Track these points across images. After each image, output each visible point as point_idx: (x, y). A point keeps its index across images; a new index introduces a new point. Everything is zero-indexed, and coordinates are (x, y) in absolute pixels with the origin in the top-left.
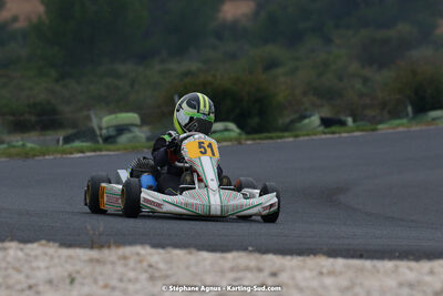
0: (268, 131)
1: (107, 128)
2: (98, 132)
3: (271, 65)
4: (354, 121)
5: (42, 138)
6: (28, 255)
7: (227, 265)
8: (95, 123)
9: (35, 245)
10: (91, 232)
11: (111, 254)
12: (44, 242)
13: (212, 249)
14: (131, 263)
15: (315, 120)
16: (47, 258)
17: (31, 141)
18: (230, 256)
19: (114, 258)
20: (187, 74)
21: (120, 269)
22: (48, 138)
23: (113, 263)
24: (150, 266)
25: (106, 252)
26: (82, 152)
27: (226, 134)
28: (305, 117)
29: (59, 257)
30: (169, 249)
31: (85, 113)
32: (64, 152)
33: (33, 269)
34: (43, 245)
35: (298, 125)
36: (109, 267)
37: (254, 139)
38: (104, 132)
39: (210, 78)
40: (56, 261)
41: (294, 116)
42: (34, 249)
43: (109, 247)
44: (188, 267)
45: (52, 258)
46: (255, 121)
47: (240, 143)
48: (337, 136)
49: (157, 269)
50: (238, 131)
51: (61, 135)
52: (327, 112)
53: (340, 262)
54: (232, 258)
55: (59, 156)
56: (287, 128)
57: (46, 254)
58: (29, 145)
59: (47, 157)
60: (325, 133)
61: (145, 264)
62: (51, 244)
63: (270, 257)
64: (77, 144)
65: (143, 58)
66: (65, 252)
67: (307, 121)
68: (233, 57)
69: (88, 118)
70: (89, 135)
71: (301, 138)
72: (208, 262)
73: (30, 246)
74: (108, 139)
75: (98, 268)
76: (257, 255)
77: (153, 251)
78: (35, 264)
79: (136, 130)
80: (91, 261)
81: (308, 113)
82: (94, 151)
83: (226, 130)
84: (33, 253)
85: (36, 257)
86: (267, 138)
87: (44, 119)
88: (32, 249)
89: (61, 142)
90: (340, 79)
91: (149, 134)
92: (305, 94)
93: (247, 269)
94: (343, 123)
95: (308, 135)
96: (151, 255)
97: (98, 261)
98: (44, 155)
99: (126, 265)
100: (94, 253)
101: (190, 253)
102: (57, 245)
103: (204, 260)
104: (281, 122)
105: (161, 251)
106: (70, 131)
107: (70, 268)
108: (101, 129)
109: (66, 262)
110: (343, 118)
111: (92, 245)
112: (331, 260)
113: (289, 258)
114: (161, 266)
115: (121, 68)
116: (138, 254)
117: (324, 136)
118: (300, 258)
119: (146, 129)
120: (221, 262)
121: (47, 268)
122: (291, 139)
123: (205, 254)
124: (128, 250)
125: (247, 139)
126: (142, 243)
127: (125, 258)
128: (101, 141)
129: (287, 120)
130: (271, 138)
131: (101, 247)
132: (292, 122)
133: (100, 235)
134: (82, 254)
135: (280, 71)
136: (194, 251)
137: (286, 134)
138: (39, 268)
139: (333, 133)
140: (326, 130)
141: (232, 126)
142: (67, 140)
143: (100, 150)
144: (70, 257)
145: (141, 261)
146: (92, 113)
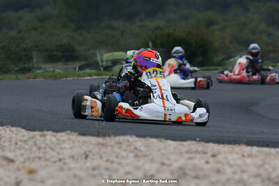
0: (208, 66)
1: (107, 61)
2: (100, 64)
5: (65, 66)
6: (58, 140)
7: (184, 149)
8: (99, 58)
9: (63, 134)
10: (98, 126)
11: (111, 141)
12: (68, 132)
13: (174, 139)
14: (124, 146)
16: (71, 142)
17: (58, 68)
18: (186, 143)
19: (113, 143)
20: (157, 28)
21: (116, 150)
22: (69, 66)
23: (112, 146)
24: (136, 148)
25: (108, 139)
26: (91, 76)
28: (231, 57)
29: (79, 141)
30: (148, 138)
31: (92, 51)
32: (79, 76)
33: (62, 148)
34: (68, 134)
35: (227, 62)
36: (109, 148)
38: (104, 64)
39: (171, 31)
40: (76, 144)
41: (224, 57)
42: (63, 136)
43: (109, 136)
44: (159, 150)
45: (74, 142)
46: (199, 59)
49: (140, 151)
51: (77, 65)
53: (255, 149)
55: (76, 78)
56: (219, 64)
57: (70, 139)
58: (57, 71)
59: (68, 79)
61: (132, 147)
62: (73, 133)
63: (211, 145)
64: (87, 71)
65: (129, 18)
66: (82, 138)
67: (232, 60)
68: (186, 18)
69: (95, 55)
70: (95, 65)
72: (172, 147)
73: (60, 134)
74: (107, 68)
75: (103, 149)
77: (138, 139)
78: (63, 146)
80: (98, 144)
81: (233, 55)
82: (98, 75)
84: (62, 139)
85: (64, 141)
86: (206, 70)
87: (67, 55)
88: (62, 136)
89: (77, 69)
90: (254, 33)
92: (231, 42)
93: (197, 152)
96: (136, 141)
97: (103, 145)
98: (67, 77)
99: (120, 148)
100: (100, 140)
101: (161, 141)
102: (76, 134)
103: (170, 145)
105: (143, 139)
106: (83, 63)
107: (85, 149)
108: (102, 61)
109: (83, 144)
111: (98, 135)
112: (249, 148)
113: (222, 145)
114: (143, 148)
115: (115, 24)
116: (128, 141)
118: (229, 146)
120: (180, 147)
121: (71, 148)
123: (170, 142)
124: (121, 138)
126: (130, 134)
127: (120, 143)
128: (102, 69)
129: (220, 59)
130: (210, 70)
131: (104, 136)
132: (223, 60)
133: (103, 128)
134: (93, 140)
136: (163, 140)
138: (65, 148)
142: (81, 68)
143: (102, 75)
144: (85, 141)
145: (130, 146)
146: (97, 51)
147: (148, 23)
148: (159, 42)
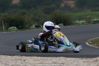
3: (24, 14)
15: (34, 26)
27: (14, 29)
37: (20, 30)
47: (17, 31)
48: (39, 30)
52: (36, 24)
54: (15, 57)
60: (36, 29)
71: (31, 30)
76: (21, 56)
83: (14, 28)
94: (40, 27)
95: (32, 29)
104: (26, 27)
110: (40, 25)
117: (36, 30)
122: (28, 30)
125: (19, 31)
135: (26, 15)
137: (27, 29)
139: (38, 29)
140: (37, 28)
141: (15, 28)
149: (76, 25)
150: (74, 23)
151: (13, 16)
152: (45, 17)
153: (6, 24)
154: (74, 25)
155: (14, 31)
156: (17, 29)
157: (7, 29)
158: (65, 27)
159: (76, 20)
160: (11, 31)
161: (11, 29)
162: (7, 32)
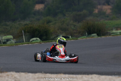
0: (48, 40)
1: (4, 40)
2: (1, 41)
3: (49, 22)
4: (71, 37)
20: (26, 25)
24: (15, 77)
37: (44, 42)
39: (32, 26)
41: (55, 36)
46: (44, 37)
47: (40, 43)
50: (40, 40)
52: (64, 35)
54: (37, 75)
65: (14, 20)
74: (4, 43)
79: (12, 40)
81: (59, 35)
83: (37, 40)
90: (68, 26)
91: (15, 41)
92: (58, 30)
94: (68, 38)
99: (8, 77)
101: (26, 74)
104: (51, 37)
110: (69, 36)
112: (65, 75)
115: (8, 23)
116: (12, 74)
119: (15, 40)
122: (55, 42)
123: (30, 74)
128: (2, 43)
129: (53, 37)
130: (49, 42)
131: (1, 72)
132: (55, 37)
135: (51, 23)
137: (53, 41)
141: (38, 39)
143: (2, 46)
147: (22, 22)
148: (26, 30)
149: (113, 36)
150: (110, 33)
151: (36, 25)
152: (75, 26)
153: (28, 34)
154: (110, 35)
155: (37, 43)
156: (40, 41)
157: (28, 40)
158: (99, 37)
159: (112, 30)
160: (33, 43)
161: (33, 40)
162: (29, 44)
